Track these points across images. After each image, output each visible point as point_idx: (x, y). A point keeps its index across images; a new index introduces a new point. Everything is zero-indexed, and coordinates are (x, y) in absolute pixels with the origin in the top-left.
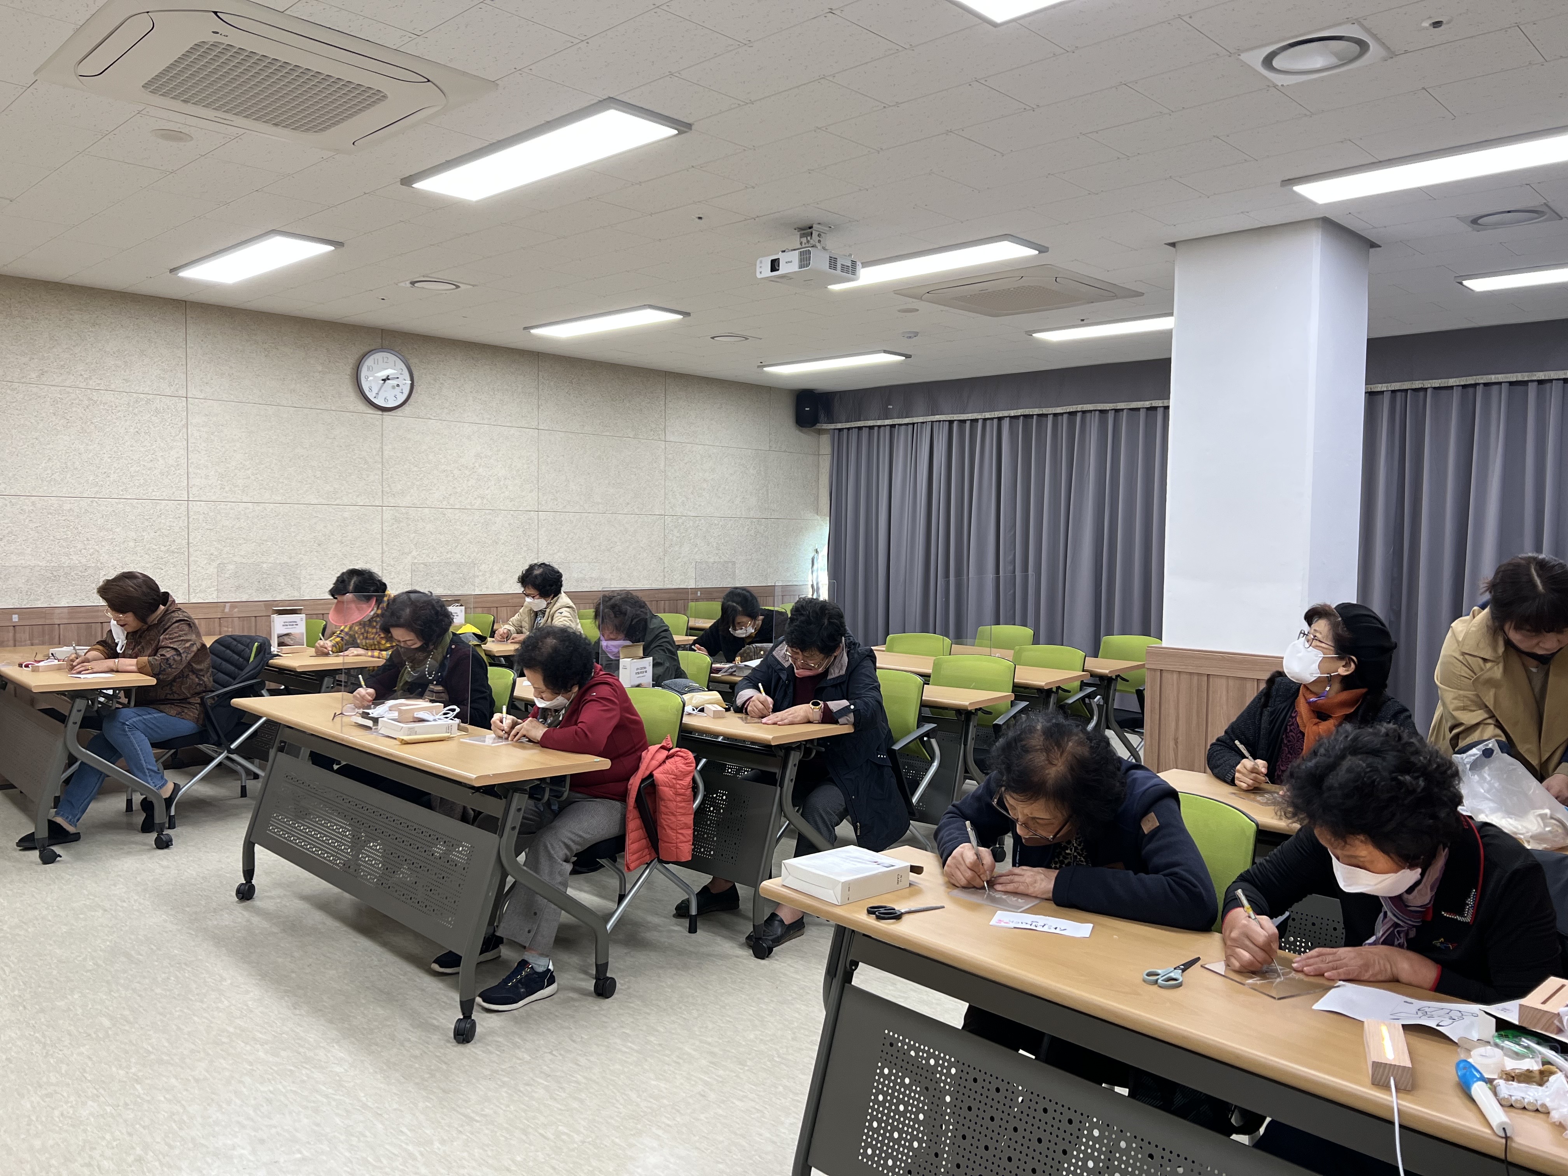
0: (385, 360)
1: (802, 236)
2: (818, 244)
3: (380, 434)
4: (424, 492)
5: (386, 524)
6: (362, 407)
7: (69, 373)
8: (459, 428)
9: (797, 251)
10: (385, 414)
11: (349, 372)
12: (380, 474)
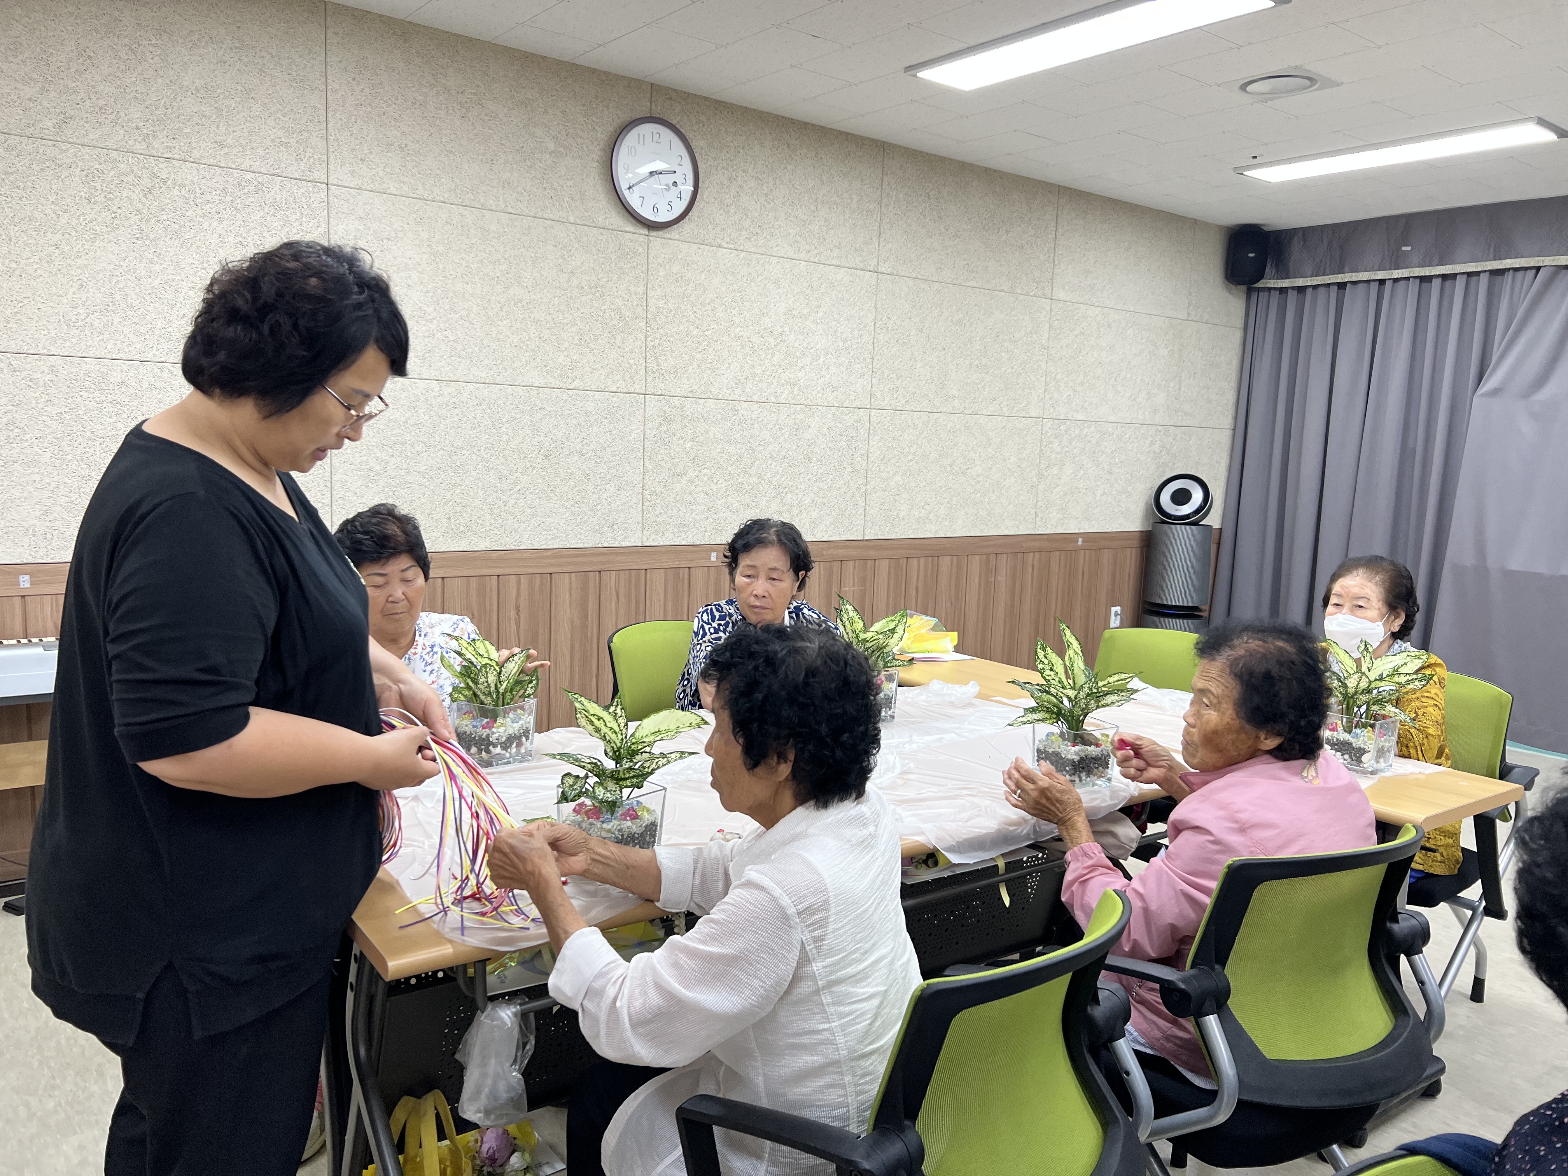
0: (656, 137)
3: (644, 269)
4: (709, 371)
5: (650, 425)
6: (617, 219)
7: (115, 123)
8: (763, 265)
10: (654, 233)
11: (596, 158)
12: (643, 338)
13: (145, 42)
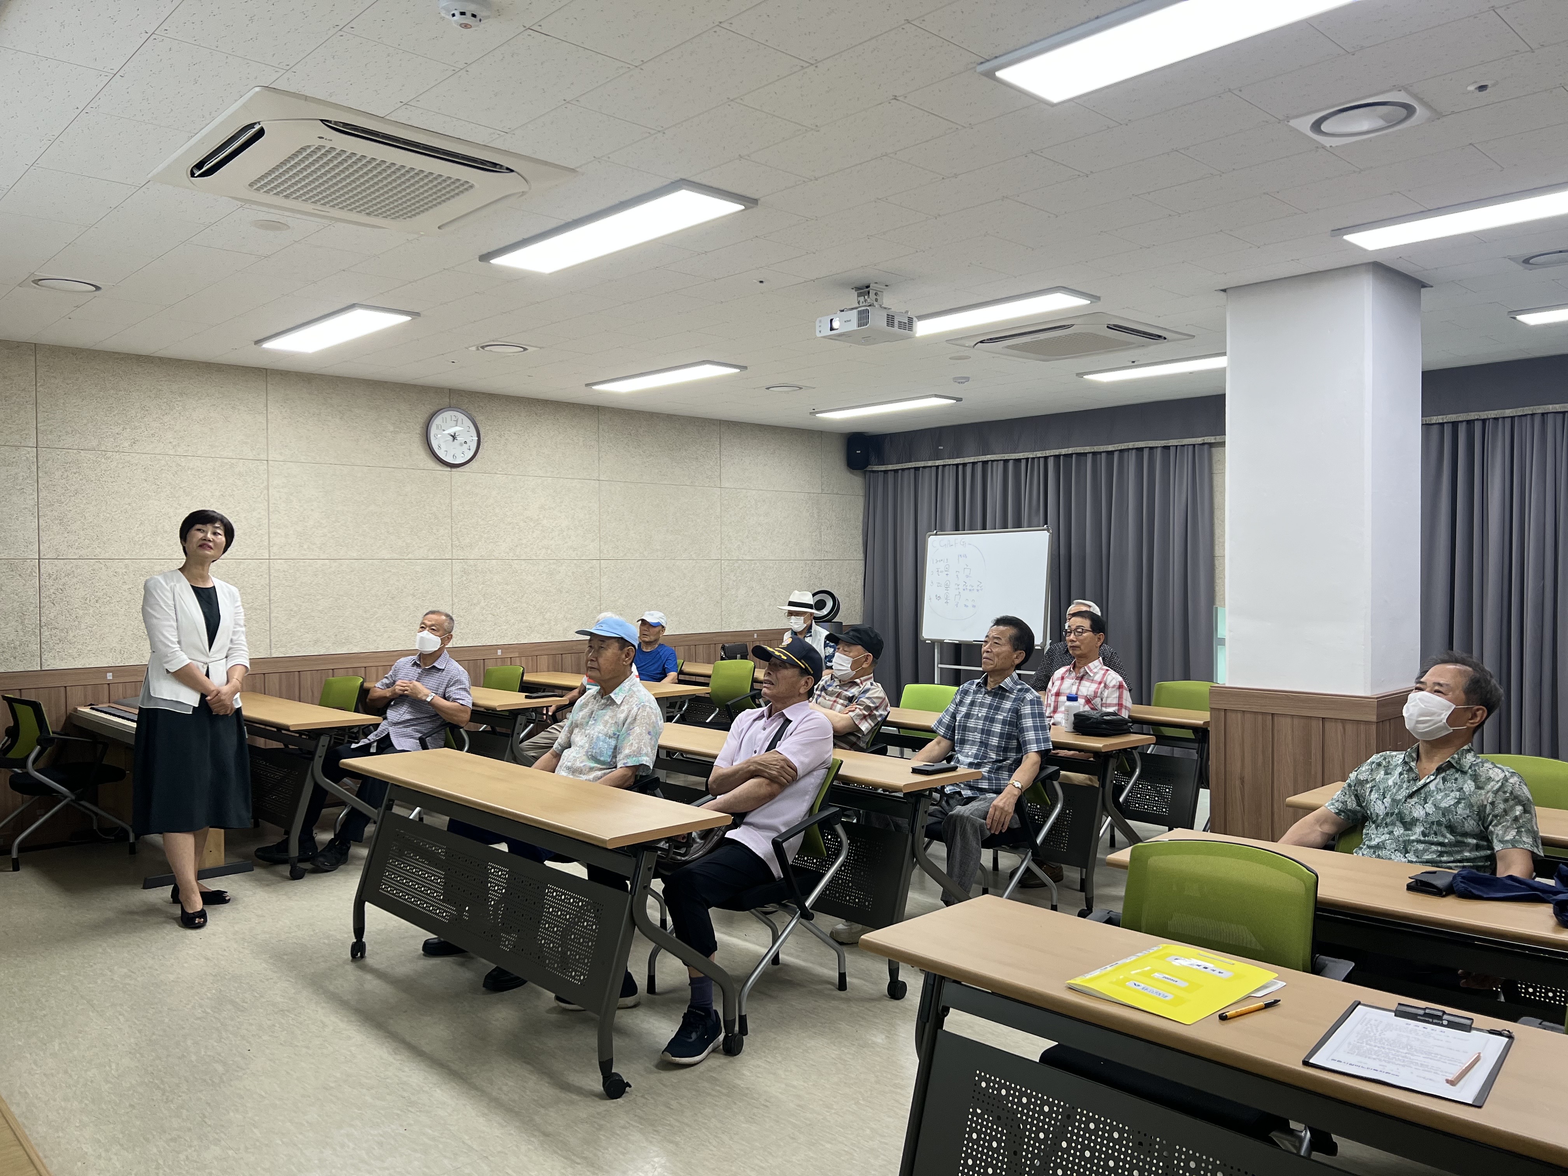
0: (454, 418)
1: (859, 295)
2: (875, 303)
3: (449, 490)
4: (492, 544)
5: (455, 577)
6: (432, 464)
7: (159, 441)
8: (524, 481)
9: (855, 311)
10: (454, 470)
11: (418, 432)
12: (450, 528)
13: (174, 400)
